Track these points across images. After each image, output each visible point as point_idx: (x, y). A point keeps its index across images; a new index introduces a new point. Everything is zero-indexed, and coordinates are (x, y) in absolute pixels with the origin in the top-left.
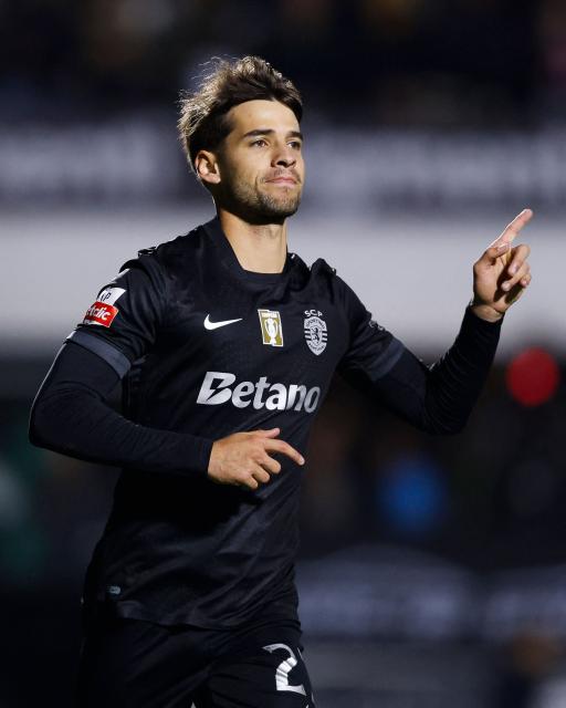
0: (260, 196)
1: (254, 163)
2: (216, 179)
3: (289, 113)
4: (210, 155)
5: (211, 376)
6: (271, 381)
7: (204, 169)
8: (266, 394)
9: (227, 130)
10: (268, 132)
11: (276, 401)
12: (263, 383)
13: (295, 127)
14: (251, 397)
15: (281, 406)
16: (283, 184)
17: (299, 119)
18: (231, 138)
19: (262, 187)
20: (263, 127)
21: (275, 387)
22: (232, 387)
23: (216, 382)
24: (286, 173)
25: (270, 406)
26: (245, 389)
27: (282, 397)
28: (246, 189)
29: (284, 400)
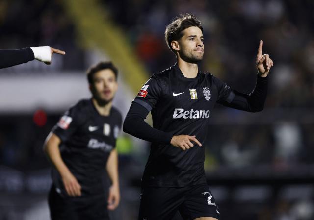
0: (192, 55)
2: (178, 49)
4: (176, 42)
5: (176, 110)
6: (194, 110)
7: (174, 47)
8: (193, 114)
9: (182, 35)
10: (195, 36)
11: (196, 116)
12: (192, 111)
14: (189, 115)
15: (198, 117)
16: (199, 52)
18: (183, 37)
19: (194, 53)
20: (194, 35)
21: (195, 112)
22: (183, 113)
23: (178, 112)
24: (200, 48)
25: (195, 117)
26: (187, 113)
27: (198, 114)
28: (188, 53)
29: (198, 115)
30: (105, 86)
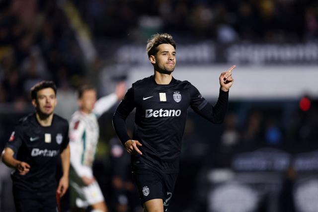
0: (165, 67)
1: (164, 59)
2: (154, 62)
3: (172, 47)
4: (153, 57)
5: (147, 111)
7: (152, 60)
8: (163, 113)
9: (157, 51)
10: (167, 52)
11: (166, 114)
13: (174, 50)
14: (159, 114)
15: (167, 115)
16: (171, 65)
17: (175, 48)
18: (159, 53)
19: (166, 65)
20: (166, 51)
22: (153, 112)
23: (149, 112)
24: (171, 62)
25: (164, 115)
26: (156, 112)
28: (161, 65)
29: (168, 113)
30: (47, 102)
